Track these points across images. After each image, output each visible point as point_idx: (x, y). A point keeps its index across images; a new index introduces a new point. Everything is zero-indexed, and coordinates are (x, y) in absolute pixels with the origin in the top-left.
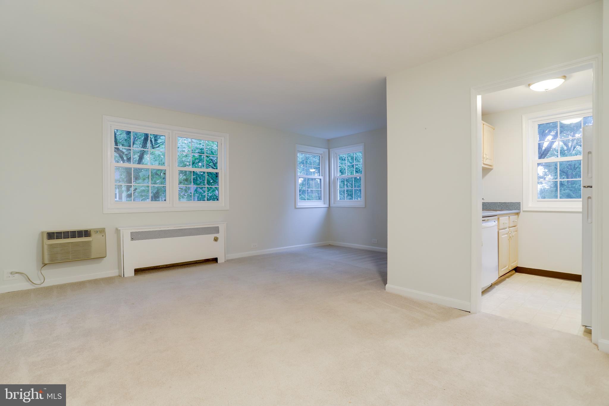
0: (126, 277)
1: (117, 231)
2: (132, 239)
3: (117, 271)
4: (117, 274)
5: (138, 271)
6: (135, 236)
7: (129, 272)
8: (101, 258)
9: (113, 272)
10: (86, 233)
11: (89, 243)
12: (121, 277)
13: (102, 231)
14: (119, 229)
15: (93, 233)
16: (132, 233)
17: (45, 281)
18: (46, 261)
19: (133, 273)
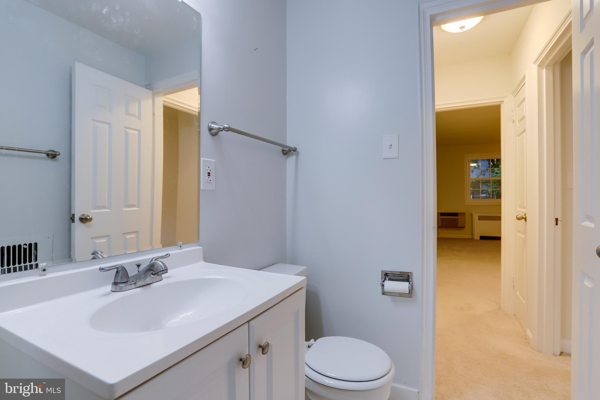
0: (475, 240)
1: (472, 215)
2: (479, 219)
3: (471, 236)
4: (471, 238)
5: (482, 238)
6: (481, 218)
7: (477, 237)
8: (463, 228)
9: (469, 236)
10: (456, 214)
11: (457, 219)
12: (472, 239)
13: (464, 214)
14: (472, 213)
15: (459, 215)
16: (479, 216)
17: (439, 235)
18: (440, 226)
19: (479, 238)
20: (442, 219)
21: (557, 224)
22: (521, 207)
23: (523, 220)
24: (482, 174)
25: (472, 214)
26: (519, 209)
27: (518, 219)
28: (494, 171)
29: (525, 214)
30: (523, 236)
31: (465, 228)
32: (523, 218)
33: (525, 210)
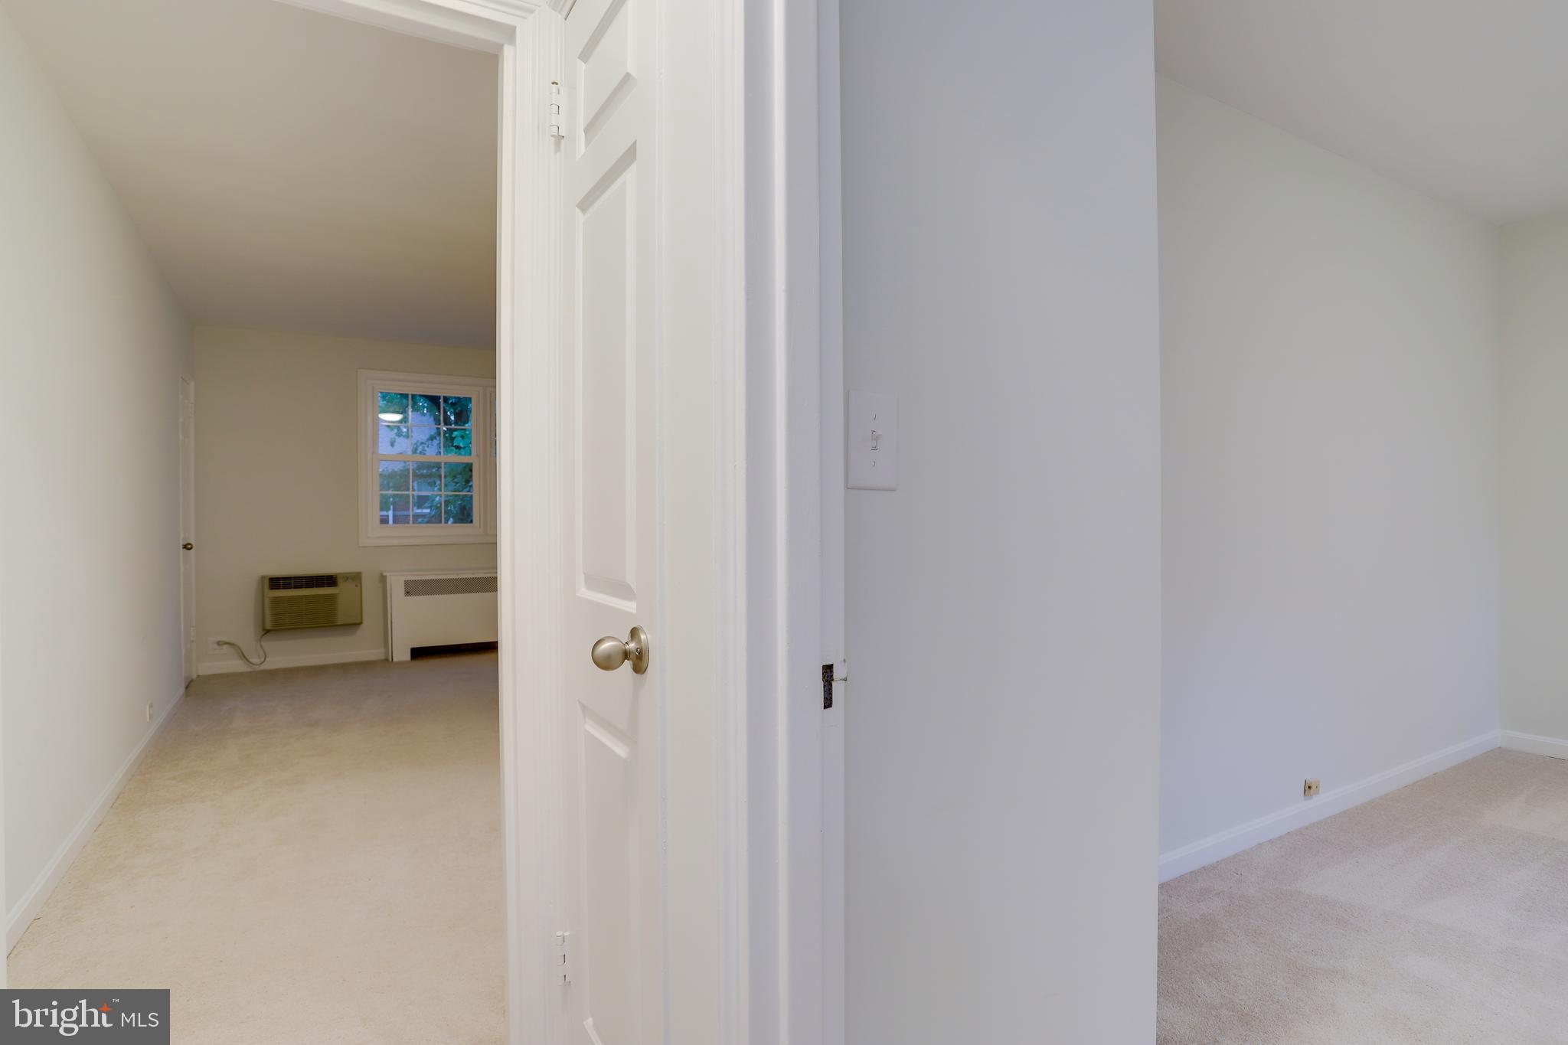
0: (396, 662)
1: (383, 579)
2: (408, 593)
3: (382, 650)
4: (383, 657)
5: (418, 653)
6: (413, 589)
7: (402, 654)
8: (354, 625)
9: (373, 653)
10: (330, 581)
11: (332, 598)
12: (387, 661)
13: (356, 578)
14: (385, 574)
15: (340, 581)
16: (406, 583)
17: (267, 659)
18: (268, 626)
19: (407, 656)
20: (275, 601)
21: (828, 703)
22: (592, 582)
23: (627, 665)
24: (418, 452)
25: (386, 576)
26: (584, 592)
27: (606, 663)
28: (452, 439)
29: (634, 633)
30: (621, 750)
31: (364, 625)
32: (626, 655)
33: (631, 607)
